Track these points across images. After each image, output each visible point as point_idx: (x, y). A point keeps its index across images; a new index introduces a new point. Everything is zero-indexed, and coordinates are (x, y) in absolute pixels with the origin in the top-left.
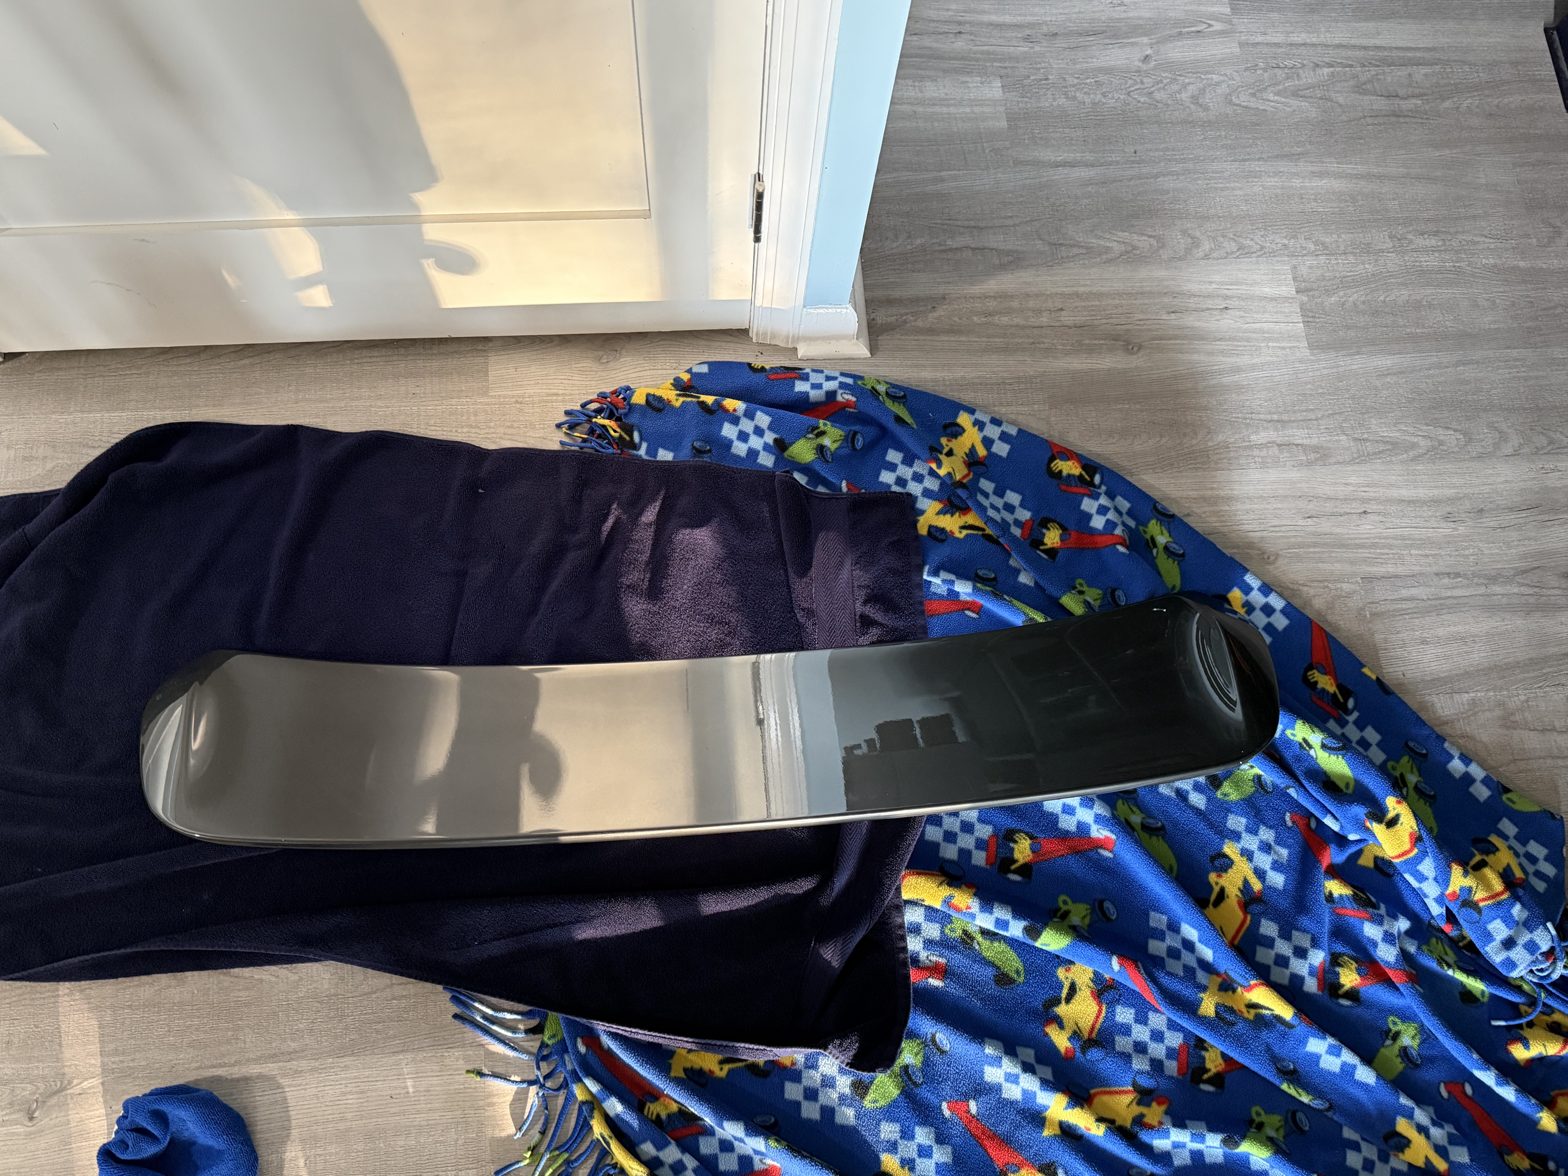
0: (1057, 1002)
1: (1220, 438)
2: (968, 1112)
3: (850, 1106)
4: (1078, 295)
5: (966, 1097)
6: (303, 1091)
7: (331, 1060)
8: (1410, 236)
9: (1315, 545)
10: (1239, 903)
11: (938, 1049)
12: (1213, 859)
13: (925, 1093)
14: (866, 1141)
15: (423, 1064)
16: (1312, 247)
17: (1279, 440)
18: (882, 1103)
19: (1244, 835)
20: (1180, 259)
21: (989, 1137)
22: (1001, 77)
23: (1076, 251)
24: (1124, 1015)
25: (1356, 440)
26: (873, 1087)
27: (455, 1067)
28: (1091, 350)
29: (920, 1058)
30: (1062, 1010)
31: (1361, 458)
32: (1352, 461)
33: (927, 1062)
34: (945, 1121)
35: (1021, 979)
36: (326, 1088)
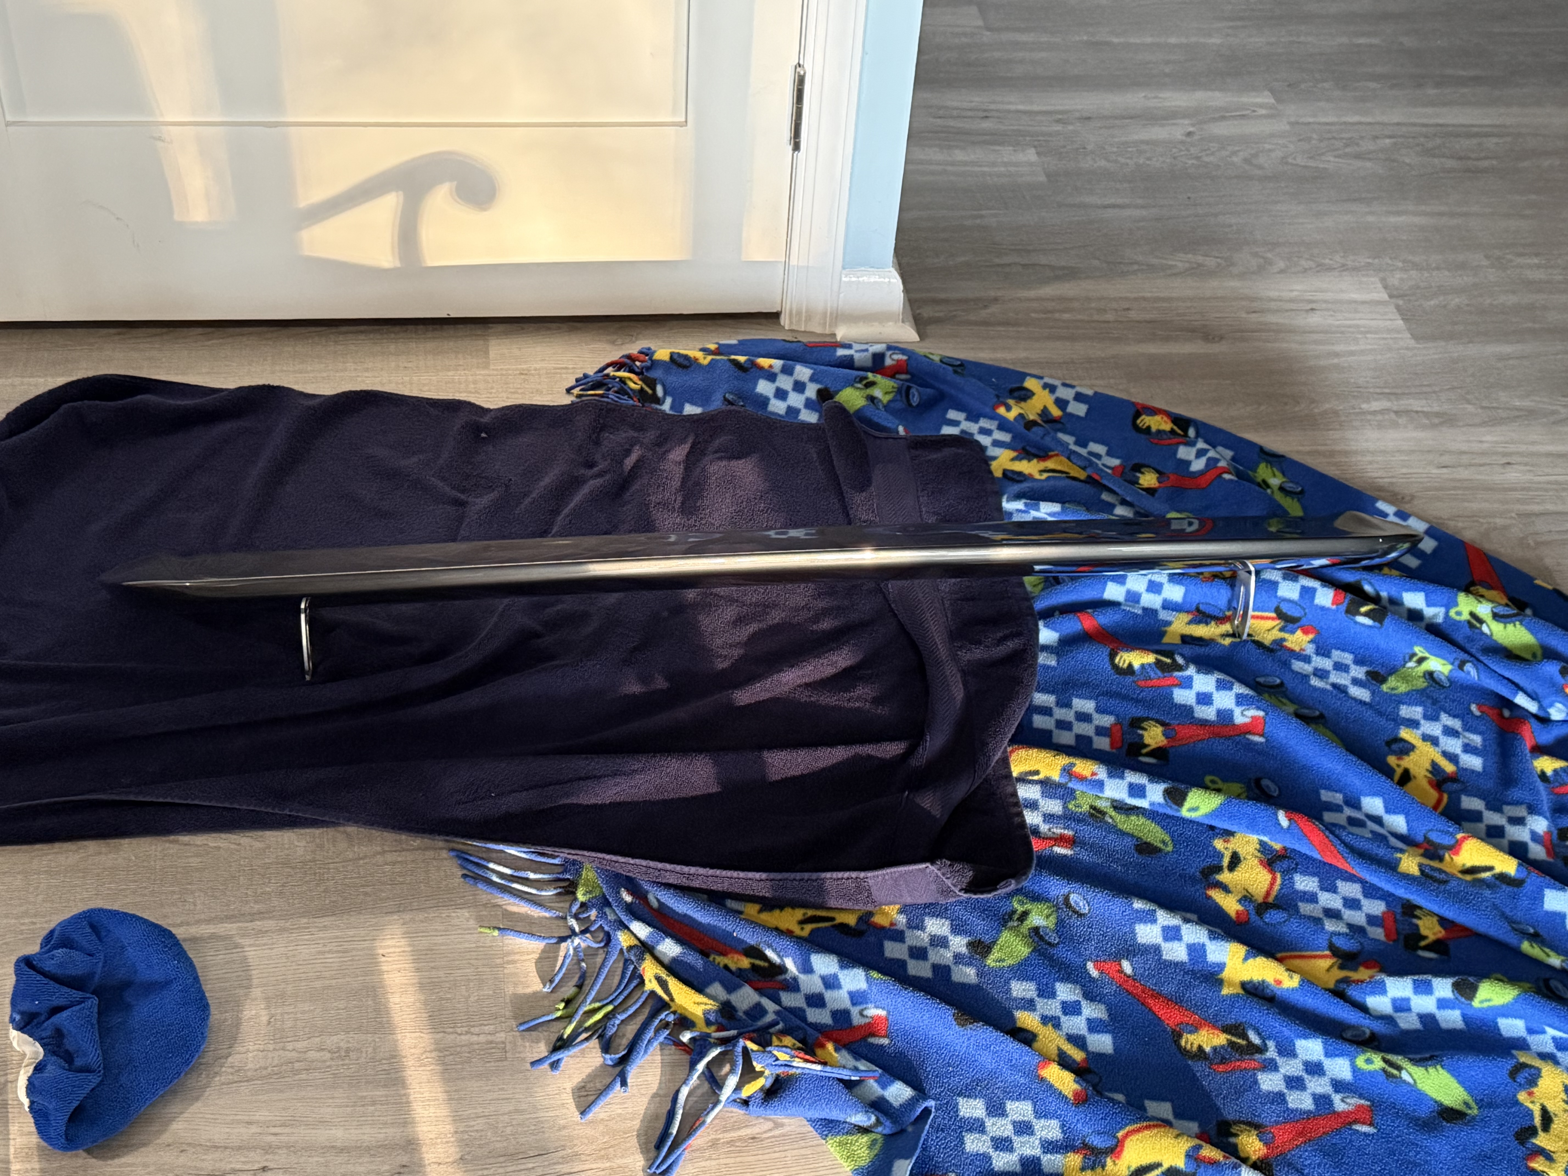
0: (1219, 869)
1: (1327, 406)
2: (1121, 971)
3: (969, 964)
4: (1145, 299)
5: (1118, 957)
6: (269, 951)
7: (305, 920)
8: (1509, 257)
9: (1455, 488)
10: (1430, 783)
11: (1075, 912)
12: (1389, 743)
13: (1063, 953)
14: (993, 999)
15: (425, 924)
16: (1400, 264)
17: (1395, 408)
18: (1010, 962)
19: (1422, 722)
20: (1253, 273)
21: (1152, 995)
22: (1035, 147)
23: (1136, 267)
24: (1305, 883)
25: (1483, 408)
26: (996, 948)
27: (465, 927)
28: (1167, 339)
29: (1053, 920)
30: (1225, 877)
31: (1493, 422)
32: (1483, 424)
33: (1060, 923)
34: (1092, 980)
35: (1170, 848)
36: (299, 947)
